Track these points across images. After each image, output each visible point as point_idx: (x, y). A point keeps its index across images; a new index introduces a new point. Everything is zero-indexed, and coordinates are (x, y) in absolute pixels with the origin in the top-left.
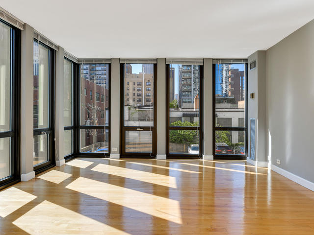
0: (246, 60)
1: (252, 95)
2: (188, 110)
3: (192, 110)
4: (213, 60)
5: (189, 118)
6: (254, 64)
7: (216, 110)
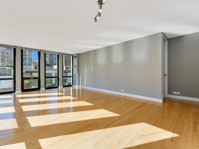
0: (73, 55)
1: (75, 66)
2: (28, 69)
3: (31, 69)
4: (62, 53)
5: (30, 73)
6: (75, 57)
7: (46, 69)
